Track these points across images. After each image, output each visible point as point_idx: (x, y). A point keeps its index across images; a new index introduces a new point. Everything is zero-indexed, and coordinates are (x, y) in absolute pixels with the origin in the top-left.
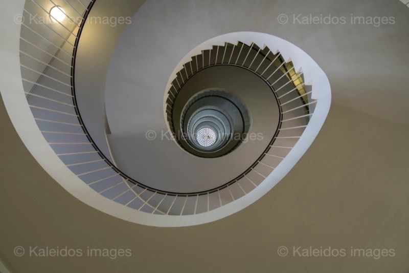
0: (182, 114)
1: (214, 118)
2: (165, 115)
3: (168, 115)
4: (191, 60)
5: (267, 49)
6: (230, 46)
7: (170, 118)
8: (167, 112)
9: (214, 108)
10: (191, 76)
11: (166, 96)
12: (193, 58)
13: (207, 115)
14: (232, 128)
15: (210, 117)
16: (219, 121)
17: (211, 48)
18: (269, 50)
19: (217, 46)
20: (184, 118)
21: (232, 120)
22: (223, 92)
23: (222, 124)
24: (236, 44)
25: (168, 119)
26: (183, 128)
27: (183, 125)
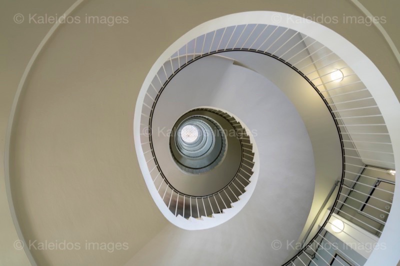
0: (218, 124)
1: (202, 148)
2: (225, 111)
3: (224, 113)
4: (253, 152)
5: (230, 207)
6: (247, 184)
7: (220, 113)
8: (226, 113)
9: (209, 152)
10: (242, 145)
11: (238, 120)
12: (253, 154)
13: (206, 143)
14: (186, 157)
15: (204, 145)
16: (197, 150)
17: (253, 170)
18: (228, 208)
19: (252, 175)
20: (214, 124)
21: (192, 160)
22: (217, 164)
23: (193, 151)
24: (246, 188)
25: (220, 111)
26: (207, 119)
27: (210, 120)
